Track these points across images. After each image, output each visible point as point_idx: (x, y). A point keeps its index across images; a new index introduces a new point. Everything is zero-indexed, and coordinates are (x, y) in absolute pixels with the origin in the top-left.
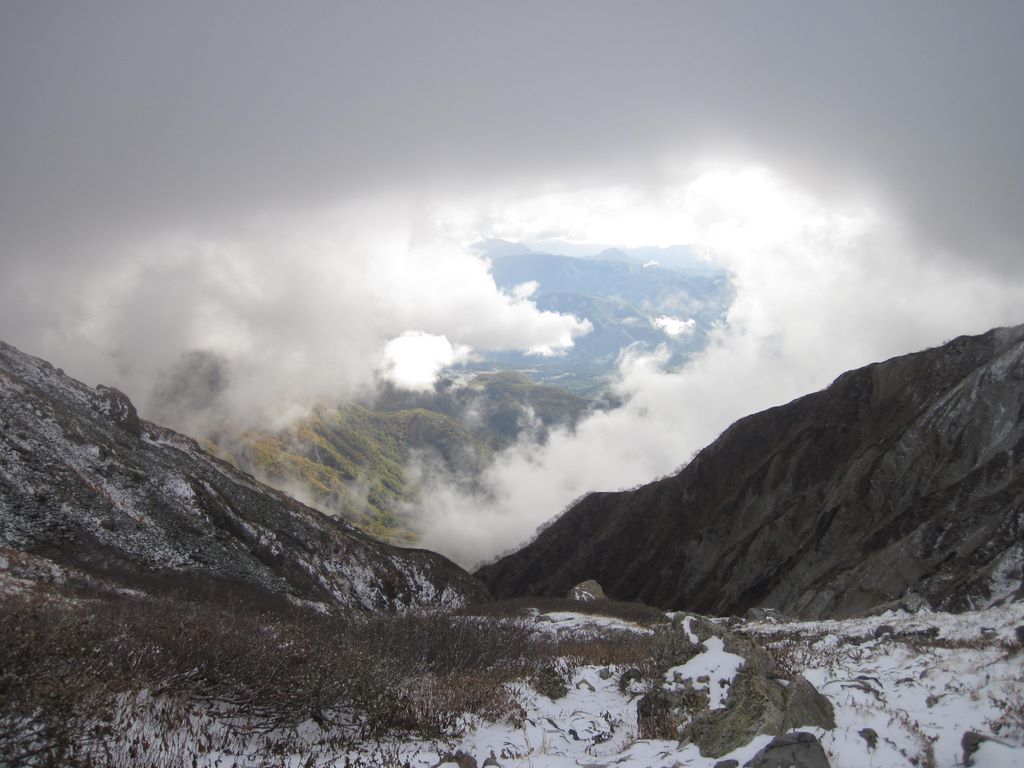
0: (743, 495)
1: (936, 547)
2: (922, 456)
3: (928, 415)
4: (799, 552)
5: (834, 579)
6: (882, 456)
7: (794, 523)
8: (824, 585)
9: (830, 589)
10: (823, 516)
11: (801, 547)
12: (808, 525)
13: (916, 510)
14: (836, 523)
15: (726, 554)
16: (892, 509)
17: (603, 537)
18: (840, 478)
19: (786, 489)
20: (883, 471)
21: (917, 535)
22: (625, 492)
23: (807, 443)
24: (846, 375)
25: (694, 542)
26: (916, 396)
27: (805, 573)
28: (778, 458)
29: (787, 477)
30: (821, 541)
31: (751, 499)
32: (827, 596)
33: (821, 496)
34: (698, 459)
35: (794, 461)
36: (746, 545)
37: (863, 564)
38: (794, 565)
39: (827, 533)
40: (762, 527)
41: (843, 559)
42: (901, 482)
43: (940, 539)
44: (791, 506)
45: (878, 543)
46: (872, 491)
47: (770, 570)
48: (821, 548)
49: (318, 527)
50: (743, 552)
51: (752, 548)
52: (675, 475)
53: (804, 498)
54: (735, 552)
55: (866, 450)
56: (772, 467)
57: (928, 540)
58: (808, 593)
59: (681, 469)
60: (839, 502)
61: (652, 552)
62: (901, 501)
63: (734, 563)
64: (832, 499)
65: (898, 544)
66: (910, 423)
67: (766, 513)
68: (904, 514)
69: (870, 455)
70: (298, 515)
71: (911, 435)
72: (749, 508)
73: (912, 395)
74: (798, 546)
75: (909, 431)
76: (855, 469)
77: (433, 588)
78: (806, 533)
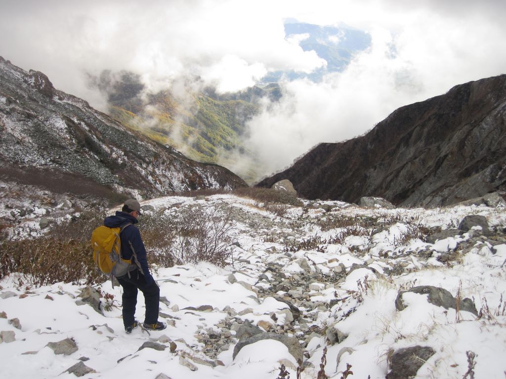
0: (398, 146)
1: (497, 177)
2: (494, 130)
3: (498, 109)
4: (426, 177)
5: (442, 191)
6: (472, 130)
7: (424, 162)
8: (437, 194)
9: (440, 196)
10: (439, 159)
11: (426, 174)
12: (431, 163)
13: (488, 158)
14: (445, 163)
15: (387, 176)
16: (475, 157)
17: (326, 165)
18: (449, 140)
19: (421, 144)
20: (472, 137)
21: (488, 171)
22: (339, 143)
23: (433, 121)
24: (456, 87)
25: (372, 170)
26: (493, 99)
27: (427, 187)
28: (418, 128)
29: (422, 138)
30: (437, 172)
31: (402, 149)
32: (438, 199)
33: (439, 148)
34: (376, 128)
35: (426, 130)
36: (398, 172)
37: (458, 184)
38: (422, 184)
39: (440, 168)
40: (407, 163)
41: (448, 182)
42: (482, 143)
43: (500, 173)
44: (422, 153)
45: (467, 174)
46: (465, 147)
47: (410, 185)
48: (437, 175)
49: (154, 150)
50: (397, 176)
51: (401, 174)
52: (364, 135)
53: (430, 149)
54: (392, 175)
55: (464, 126)
56: (414, 132)
57: (493, 174)
58: (428, 197)
59: (367, 132)
60: (448, 152)
61: (351, 174)
62: (481, 153)
63: (392, 181)
64: (445, 150)
65: (477, 175)
66: (489, 113)
67: (410, 156)
68: (482, 159)
69: (466, 128)
70: (143, 143)
71: (488, 119)
72: (401, 153)
73: (491, 98)
74: (425, 173)
75: (488, 117)
76: (457, 136)
77: (218, 185)
78: (430, 167)
